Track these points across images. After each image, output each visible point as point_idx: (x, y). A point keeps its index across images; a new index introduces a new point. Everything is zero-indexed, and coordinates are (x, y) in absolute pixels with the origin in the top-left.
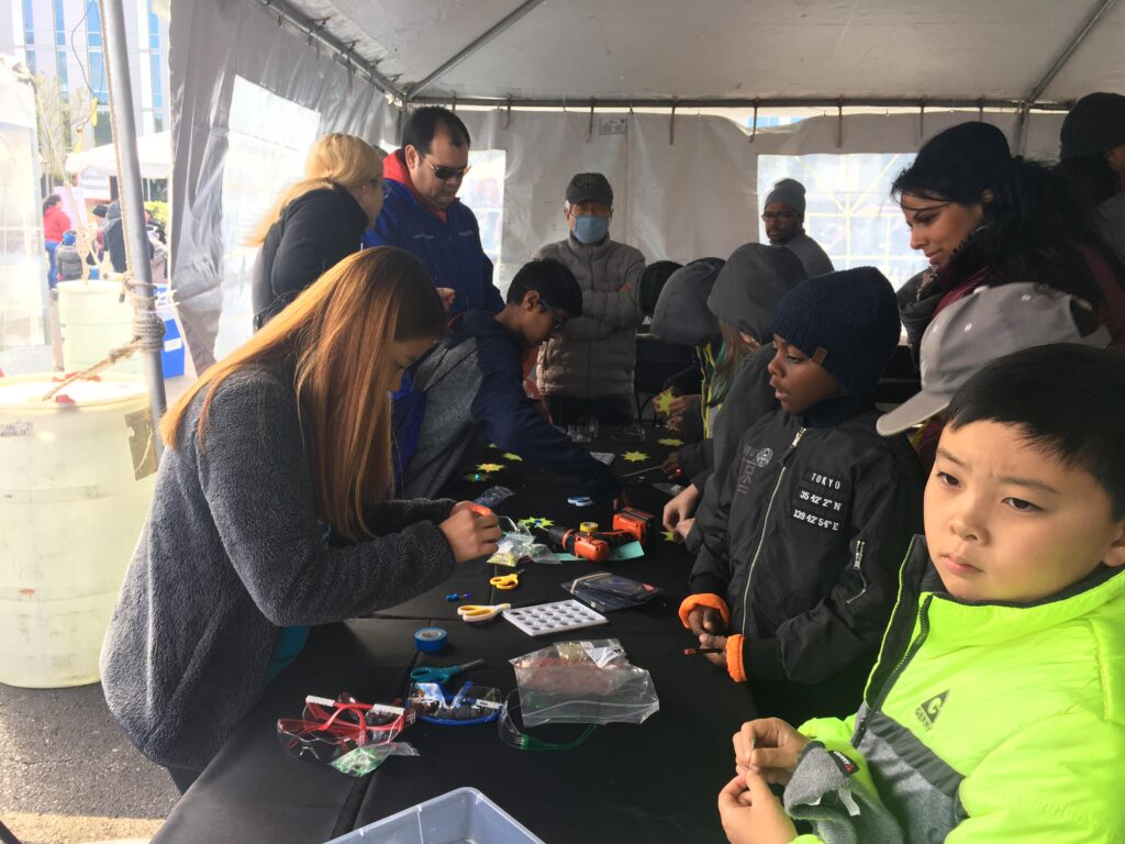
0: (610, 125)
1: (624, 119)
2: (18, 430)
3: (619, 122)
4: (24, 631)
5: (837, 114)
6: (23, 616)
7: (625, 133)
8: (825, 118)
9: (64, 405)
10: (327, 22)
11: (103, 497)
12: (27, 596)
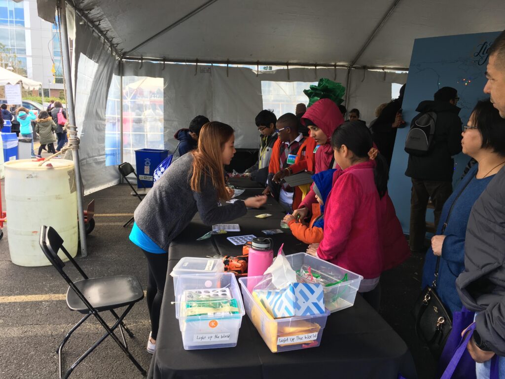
0: (203, 69)
1: (209, 68)
2: (33, 176)
3: (208, 69)
4: (33, 246)
5: (287, 68)
6: (33, 241)
7: (210, 73)
8: (284, 70)
9: (49, 167)
10: (108, 32)
11: (61, 199)
12: (34, 234)
